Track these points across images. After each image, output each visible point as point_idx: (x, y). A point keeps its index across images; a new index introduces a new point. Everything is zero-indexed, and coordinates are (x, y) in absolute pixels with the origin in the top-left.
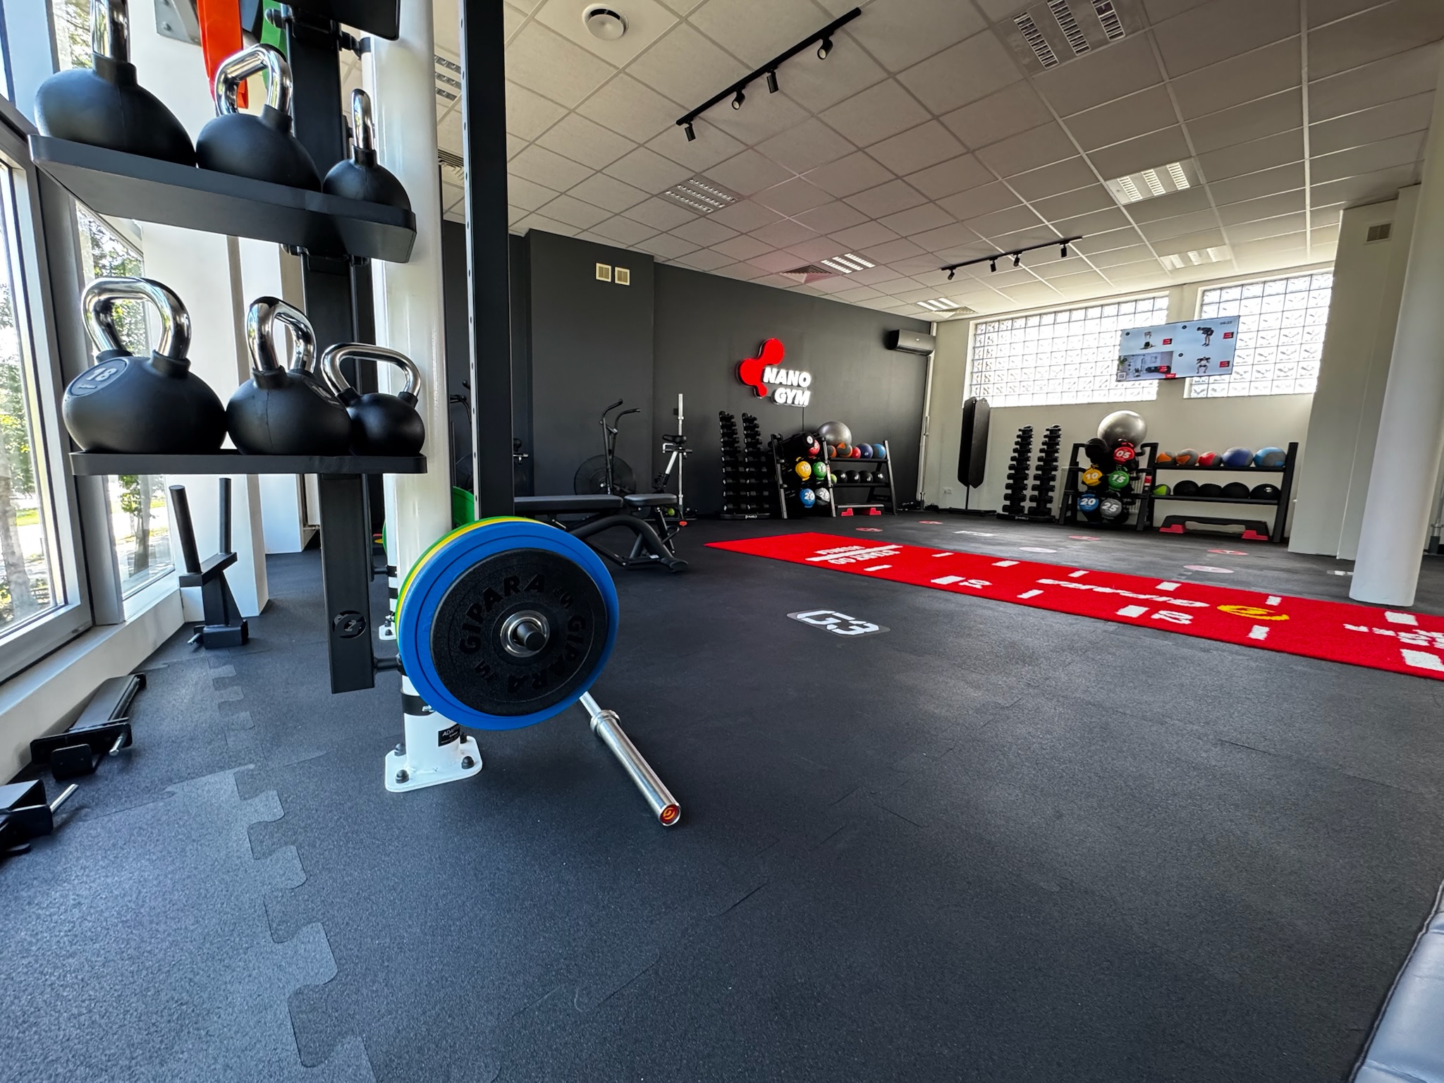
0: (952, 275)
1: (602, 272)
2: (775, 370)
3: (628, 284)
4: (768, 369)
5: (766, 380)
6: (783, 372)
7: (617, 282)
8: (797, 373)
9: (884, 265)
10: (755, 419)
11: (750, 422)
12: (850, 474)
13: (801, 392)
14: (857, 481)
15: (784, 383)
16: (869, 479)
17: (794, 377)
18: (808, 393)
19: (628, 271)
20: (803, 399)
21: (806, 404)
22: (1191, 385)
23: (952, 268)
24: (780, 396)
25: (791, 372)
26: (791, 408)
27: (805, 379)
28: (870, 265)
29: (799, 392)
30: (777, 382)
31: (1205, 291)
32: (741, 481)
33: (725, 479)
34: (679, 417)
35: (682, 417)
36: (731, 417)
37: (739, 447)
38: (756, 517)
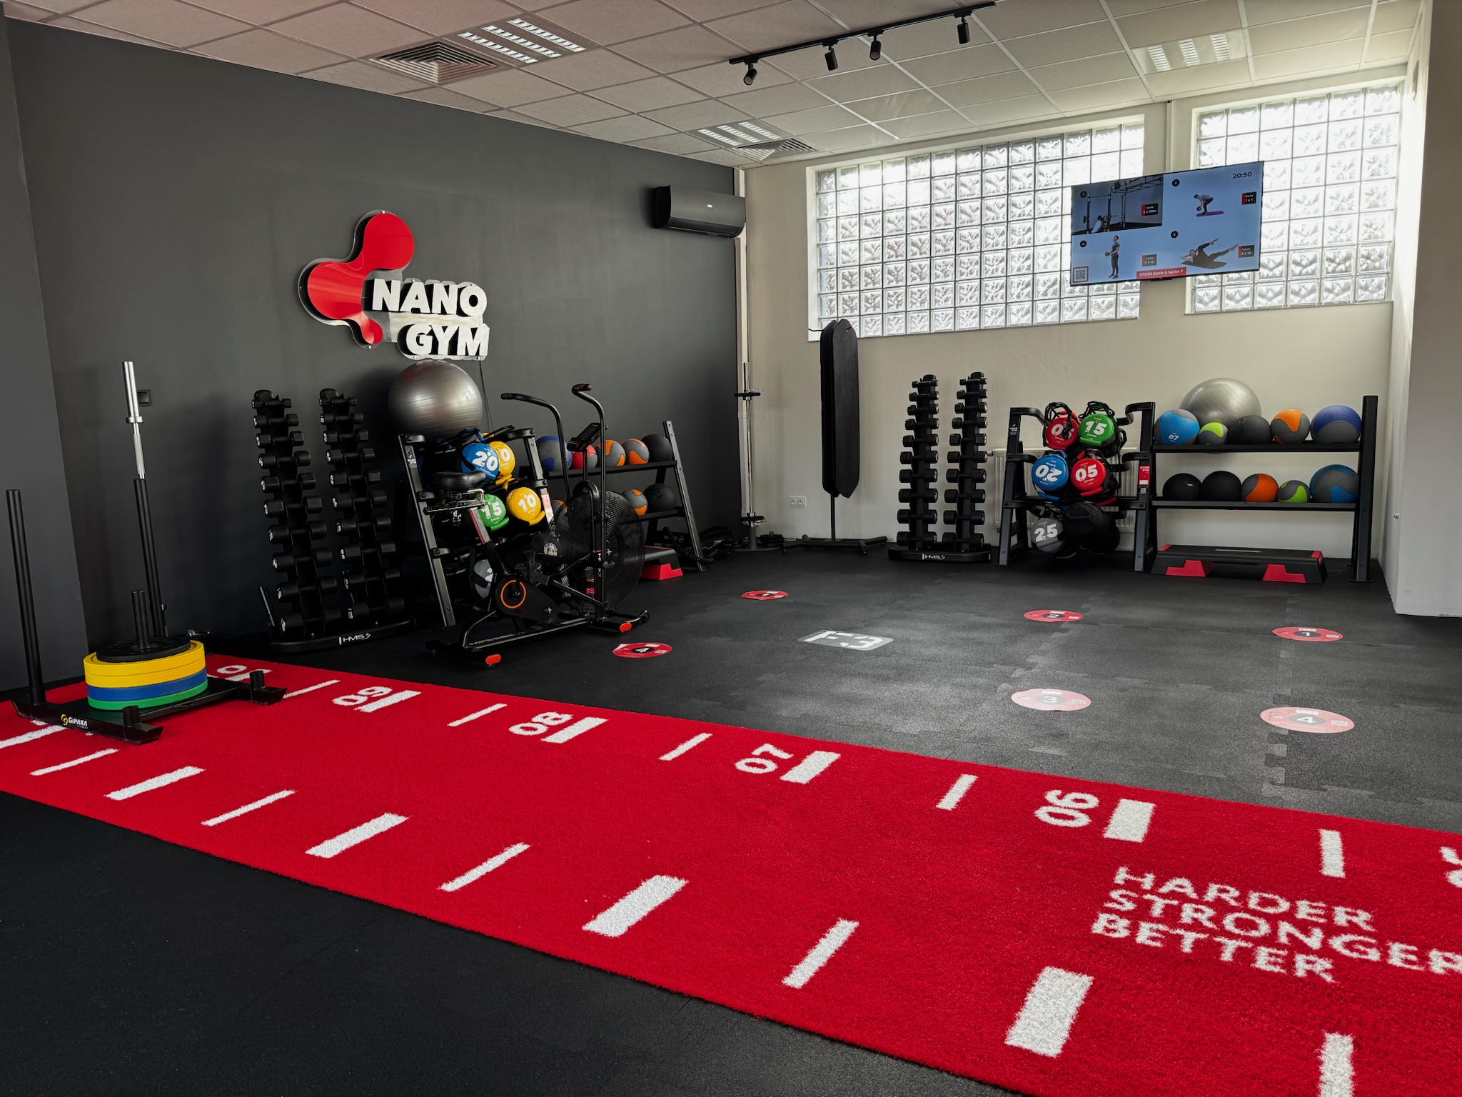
0: (751, 74)
2: (399, 281)
4: (380, 280)
5: (379, 307)
6: (417, 284)
8: (453, 285)
9: (605, 48)
11: (339, 415)
13: (468, 326)
15: (423, 310)
17: (448, 294)
18: (485, 329)
20: (476, 341)
21: (484, 350)
22: (1194, 290)
23: (751, 59)
24: (419, 339)
25: (438, 284)
27: (474, 299)
28: (575, 48)
29: (465, 328)
30: (408, 309)
31: (1202, 116)
32: (321, 556)
33: (276, 556)
34: (132, 420)
35: (140, 420)
36: (285, 404)
37: (310, 475)
38: (368, 635)
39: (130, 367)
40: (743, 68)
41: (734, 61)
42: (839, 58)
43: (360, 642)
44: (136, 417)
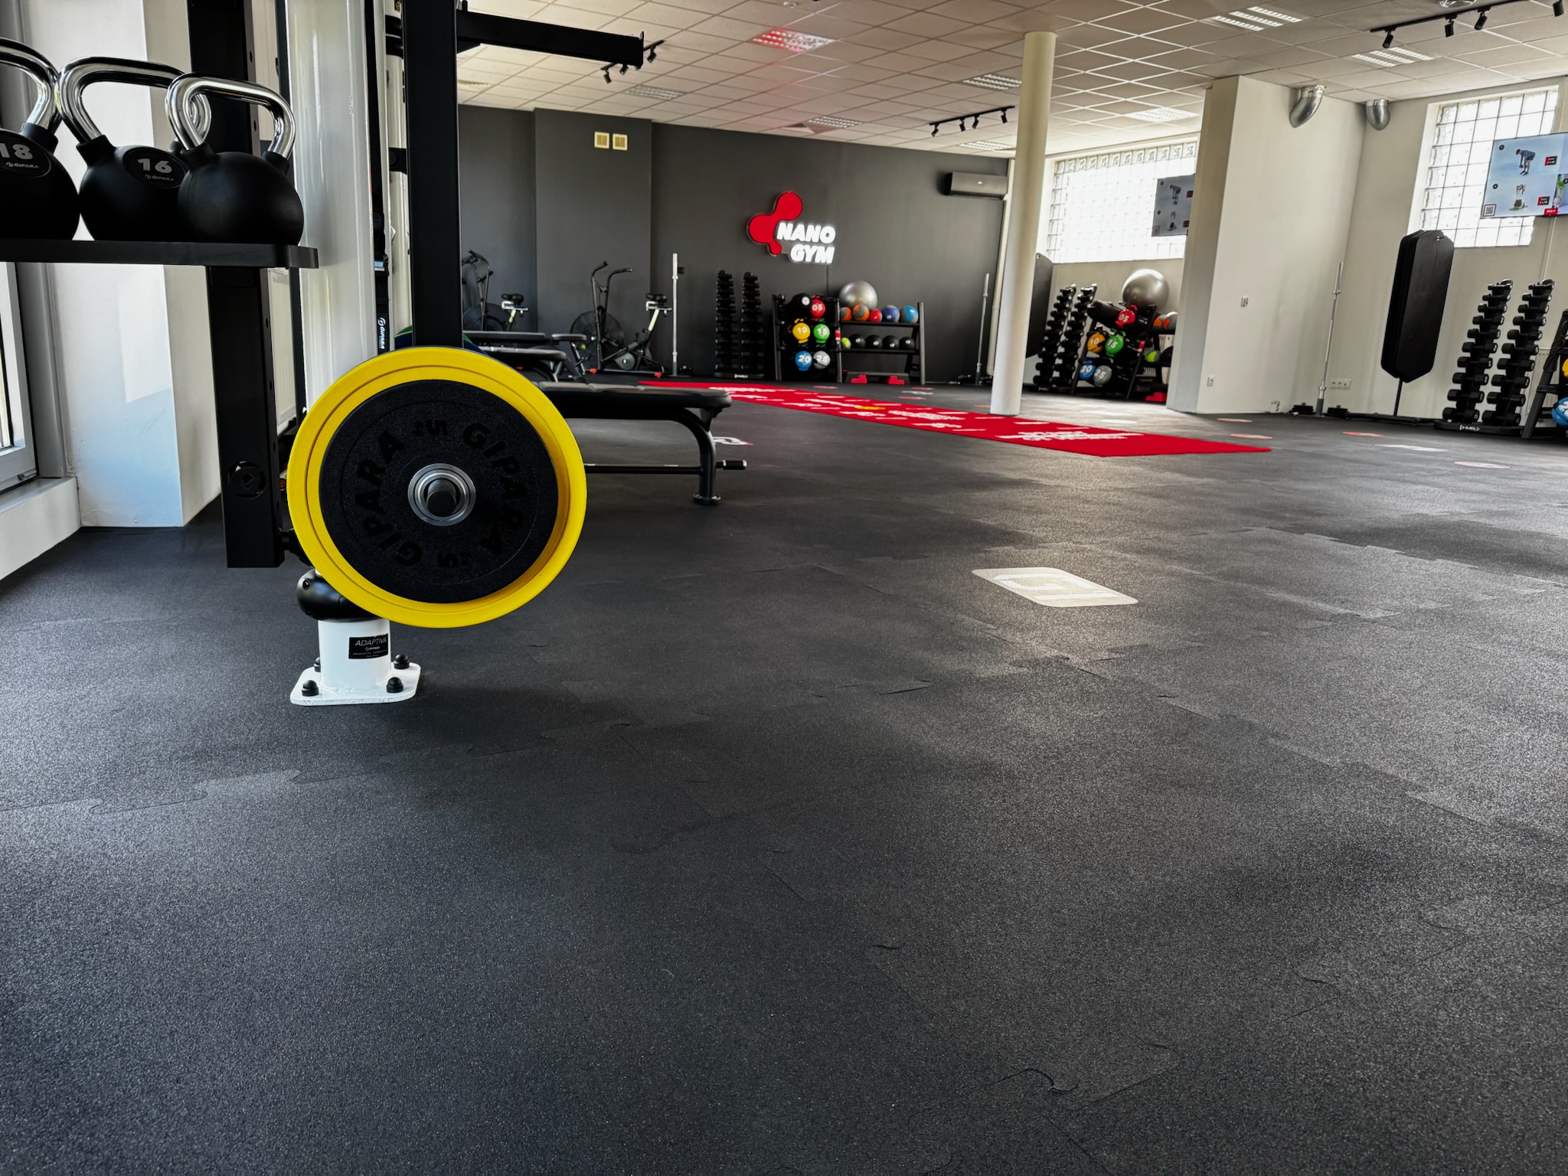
0: (936, 131)
1: (601, 140)
2: (791, 225)
3: (625, 148)
4: (782, 226)
5: (779, 237)
6: (801, 227)
7: (614, 147)
8: (818, 227)
10: (756, 279)
11: (750, 282)
12: (870, 339)
13: (823, 248)
14: (876, 347)
15: (802, 239)
16: (893, 345)
17: (815, 232)
18: (831, 250)
19: (625, 137)
20: (826, 256)
21: (830, 261)
23: (937, 124)
24: (797, 255)
25: (810, 227)
26: (811, 267)
27: (828, 235)
29: (821, 249)
30: (793, 238)
32: (734, 341)
33: (717, 338)
34: (674, 277)
35: (677, 278)
36: (730, 277)
37: (734, 307)
39: (675, 256)
40: (933, 128)
41: (931, 124)
42: (965, 125)
43: (743, 378)
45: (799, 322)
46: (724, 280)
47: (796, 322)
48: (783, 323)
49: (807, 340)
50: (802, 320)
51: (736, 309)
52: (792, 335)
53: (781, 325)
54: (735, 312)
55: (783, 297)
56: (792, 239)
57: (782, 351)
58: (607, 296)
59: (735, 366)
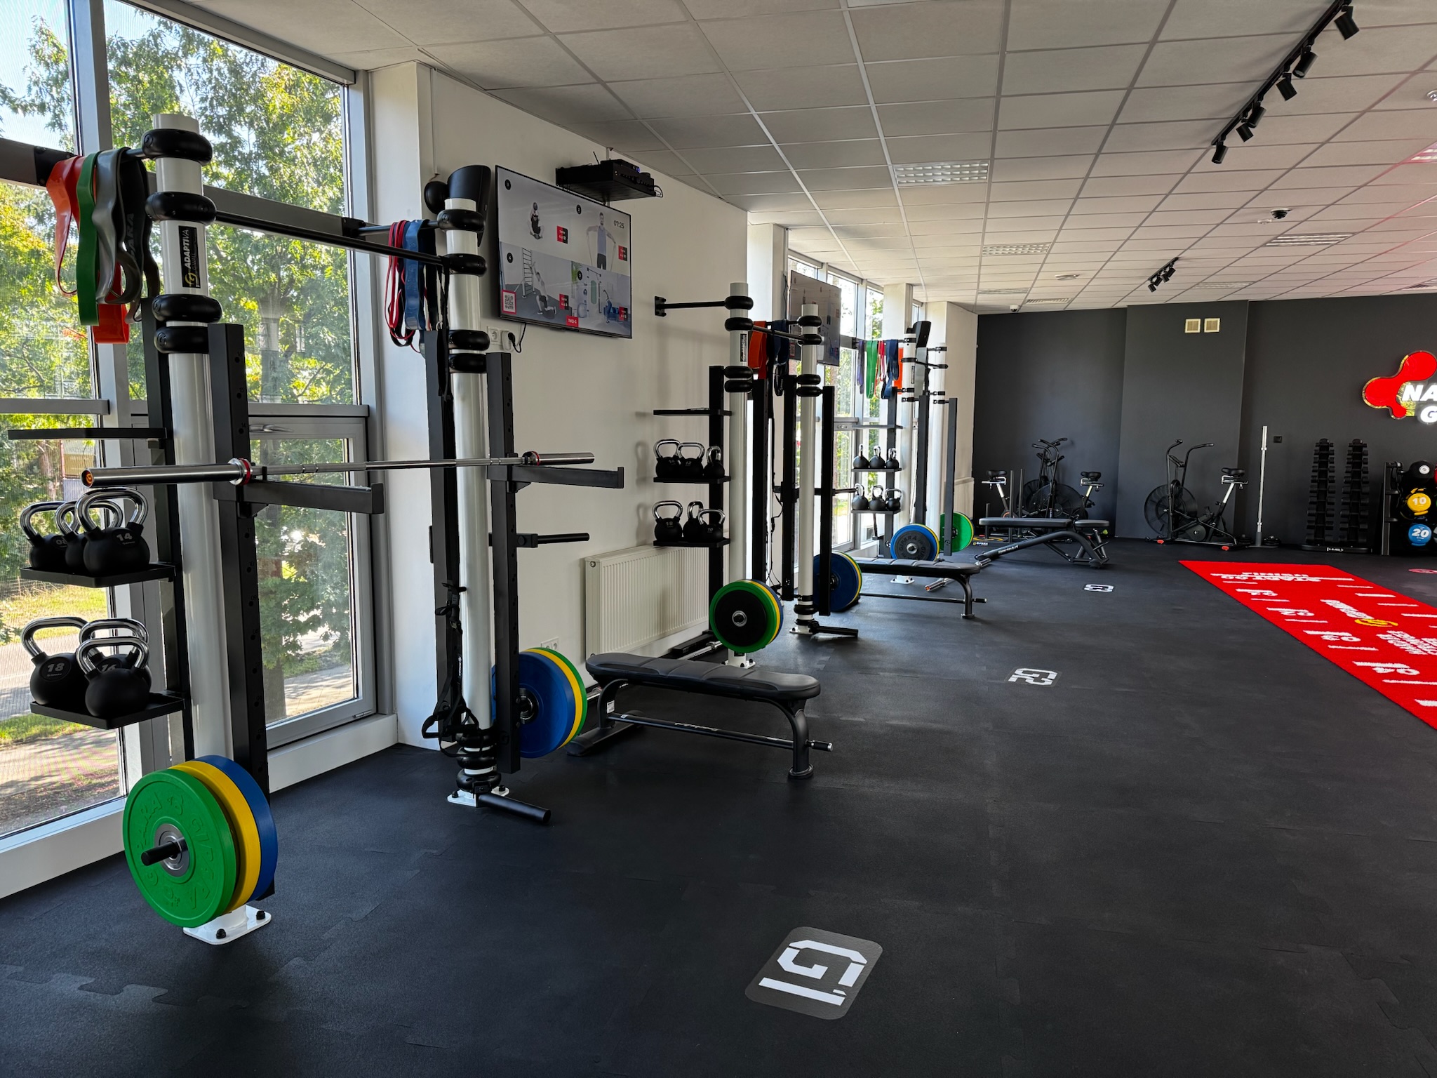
1: (1192, 326)
2: (1420, 387)
3: (1217, 331)
4: (1408, 387)
5: (1405, 399)
6: (1434, 387)
7: (1206, 331)
10: (1365, 446)
11: (1357, 452)
15: (1435, 399)
19: (1218, 320)
24: (1429, 416)
32: (1330, 512)
33: (1309, 509)
35: (1266, 449)
36: (1330, 445)
37: (1333, 477)
38: (1342, 550)
39: (1265, 428)
43: (1338, 552)
44: (1264, 449)
45: (1417, 492)
46: (1324, 450)
47: (1413, 492)
48: (1397, 492)
49: (1427, 512)
50: (1422, 490)
51: (1335, 479)
52: (1407, 506)
53: (1395, 497)
54: (1333, 482)
55: (1399, 465)
56: (1422, 400)
57: (1392, 523)
58: (1185, 470)
59: (1327, 539)
